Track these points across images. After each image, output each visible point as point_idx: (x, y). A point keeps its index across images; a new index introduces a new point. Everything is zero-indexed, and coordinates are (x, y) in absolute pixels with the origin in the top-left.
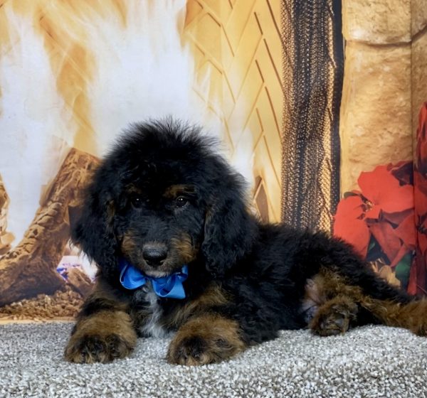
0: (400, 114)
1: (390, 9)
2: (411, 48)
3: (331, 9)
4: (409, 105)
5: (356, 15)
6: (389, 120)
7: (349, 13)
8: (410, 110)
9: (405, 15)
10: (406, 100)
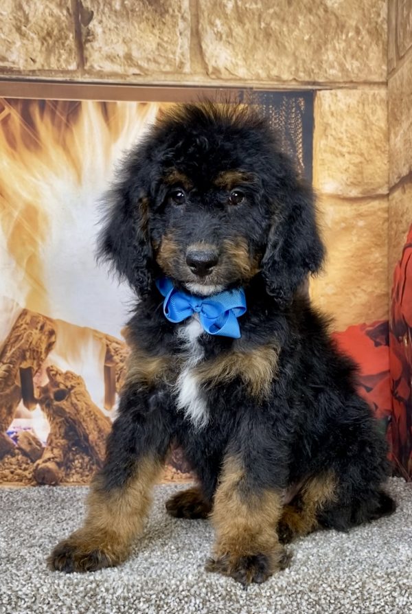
0: (375, 271)
1: (365, 159)
2: (388, 200)
3: (301, 161)
4: (385, 261)
5: (328, 167)
6: (363, 278)
7: (321, 165)
8: (386, 266)
9: (383, 166)
10: (383, 256)
